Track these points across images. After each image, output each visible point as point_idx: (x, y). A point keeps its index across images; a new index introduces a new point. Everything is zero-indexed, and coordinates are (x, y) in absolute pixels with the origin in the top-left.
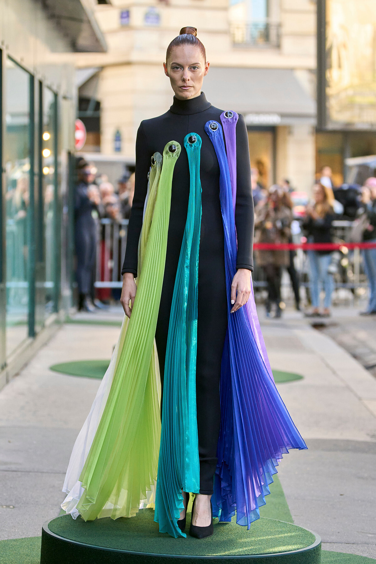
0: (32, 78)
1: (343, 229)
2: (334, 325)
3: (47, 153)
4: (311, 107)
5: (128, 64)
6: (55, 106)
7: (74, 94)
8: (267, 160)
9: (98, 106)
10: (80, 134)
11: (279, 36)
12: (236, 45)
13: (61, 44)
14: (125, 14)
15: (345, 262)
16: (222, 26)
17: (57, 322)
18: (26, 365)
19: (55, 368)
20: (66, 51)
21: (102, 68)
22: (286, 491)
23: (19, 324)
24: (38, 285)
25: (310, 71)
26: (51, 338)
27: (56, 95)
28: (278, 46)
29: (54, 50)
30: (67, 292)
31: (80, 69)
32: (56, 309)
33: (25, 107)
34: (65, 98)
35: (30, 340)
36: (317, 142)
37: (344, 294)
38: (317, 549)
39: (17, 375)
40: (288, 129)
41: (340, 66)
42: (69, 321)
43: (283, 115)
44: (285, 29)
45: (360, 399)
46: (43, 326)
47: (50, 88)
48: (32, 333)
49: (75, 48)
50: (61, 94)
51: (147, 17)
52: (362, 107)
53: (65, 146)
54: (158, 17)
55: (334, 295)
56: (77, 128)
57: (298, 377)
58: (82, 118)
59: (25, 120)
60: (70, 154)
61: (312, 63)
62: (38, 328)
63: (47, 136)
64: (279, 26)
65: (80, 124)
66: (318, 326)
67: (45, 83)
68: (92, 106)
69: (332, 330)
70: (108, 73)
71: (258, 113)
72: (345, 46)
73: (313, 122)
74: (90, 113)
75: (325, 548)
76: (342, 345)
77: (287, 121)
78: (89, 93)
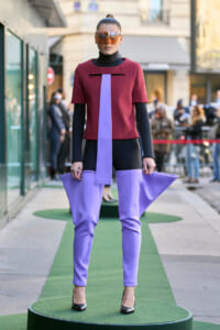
0: (22, 42)
1: (206, 131)
2: (201, 188)
3: (31, 87)
4: (187, 60)
5: (79, 34)
6: (36, 59)
7: (47, 52)
8: (161, 91)
9: (61, 59)
10: (51, 76)
11: (168, 17)
12: (143, 23)
13: (39, 22)
14: (77, 5)
15: (207, 151)
16: (135, 12)
17: (38, 187)
18: (19, 212)
19: (36, 214)
20: (42, 27)
21: (64, 37)
22: (172, 286)
23: (15, 188)
24: (26, 164)
25: (187, 38)
26: (34, 196)
27: (36, 53)
28: (168, 24)
29: (35, 26)
30: (43, 169)
31: (51, 37)
32: (37, 179)
33: (18, 60)
34: (42, 54)
35: (21, 197)
36: (191, 80)
37: (206, 170)
38: (190, 320)
39: (14, 218)
40: (174, 73)
41: (204, 35)
42: (45, 186)
43: (171, 64)
44: (172, 14)
45: (216, 231)
46: (29, 189)
47: (33, 48)
48: (23, 193)
49: (47, 24)
50: (40, 51)
51: (91, 6)
52: (217, 59)
53: (42, 82)
54: (97, 7)
55: (200, 171)
56: (48, 72)
57: (179, 219)
58: (52, 66)
59: (18, 68)
60: (45, 88)
61: (188, 33)
62: (26, 190)
63: (31, 77)
64: (169, 11)
65: (51, 69)
66: (191, 189)
67: (30, 45)
68: (58, 59)
69: (200, 191)
70: (67, 40)
71: (156, 63)
72: (207, 23)
73: (188, 68)
74: (56, 63)
75: (195, 319)
76: (205, 200)
77: (174, 68)
78: (56, 51)
